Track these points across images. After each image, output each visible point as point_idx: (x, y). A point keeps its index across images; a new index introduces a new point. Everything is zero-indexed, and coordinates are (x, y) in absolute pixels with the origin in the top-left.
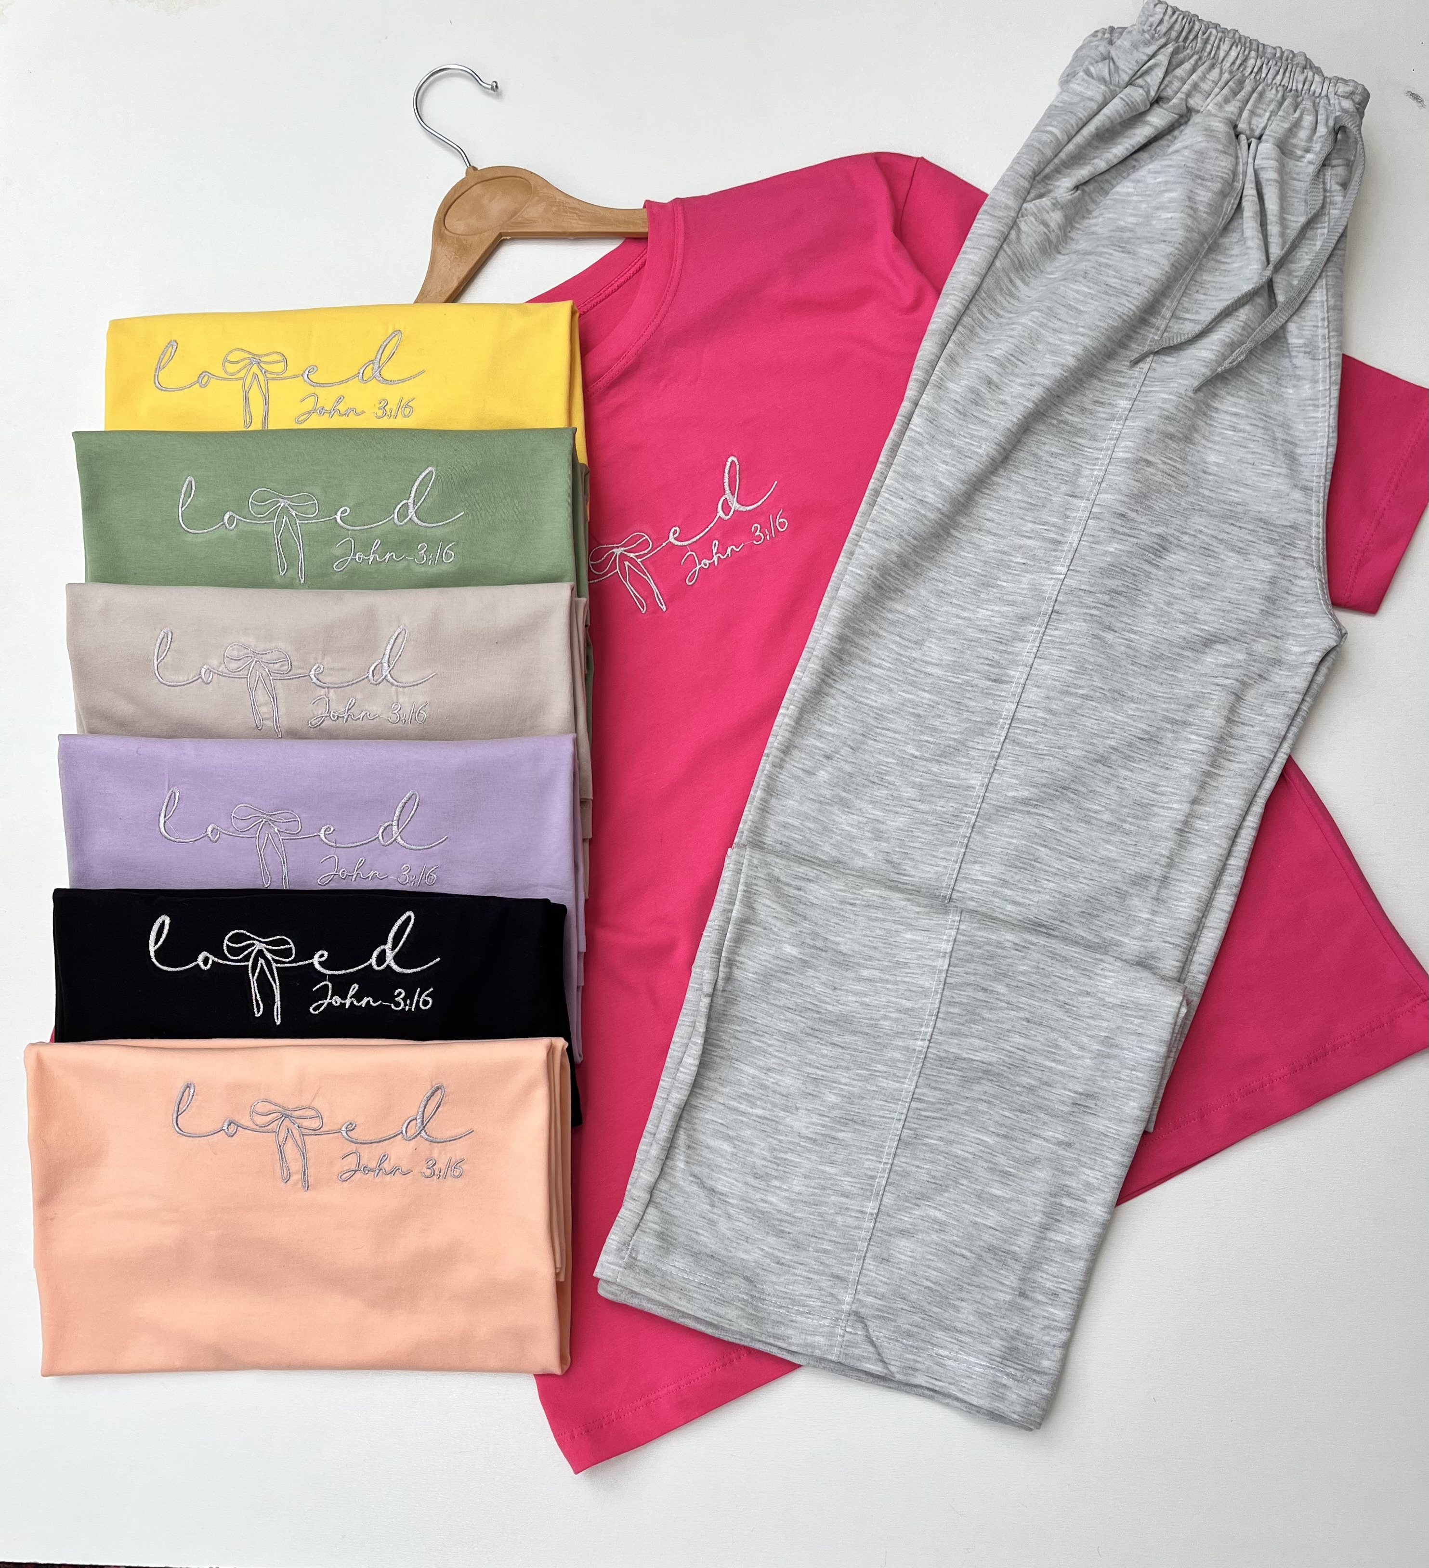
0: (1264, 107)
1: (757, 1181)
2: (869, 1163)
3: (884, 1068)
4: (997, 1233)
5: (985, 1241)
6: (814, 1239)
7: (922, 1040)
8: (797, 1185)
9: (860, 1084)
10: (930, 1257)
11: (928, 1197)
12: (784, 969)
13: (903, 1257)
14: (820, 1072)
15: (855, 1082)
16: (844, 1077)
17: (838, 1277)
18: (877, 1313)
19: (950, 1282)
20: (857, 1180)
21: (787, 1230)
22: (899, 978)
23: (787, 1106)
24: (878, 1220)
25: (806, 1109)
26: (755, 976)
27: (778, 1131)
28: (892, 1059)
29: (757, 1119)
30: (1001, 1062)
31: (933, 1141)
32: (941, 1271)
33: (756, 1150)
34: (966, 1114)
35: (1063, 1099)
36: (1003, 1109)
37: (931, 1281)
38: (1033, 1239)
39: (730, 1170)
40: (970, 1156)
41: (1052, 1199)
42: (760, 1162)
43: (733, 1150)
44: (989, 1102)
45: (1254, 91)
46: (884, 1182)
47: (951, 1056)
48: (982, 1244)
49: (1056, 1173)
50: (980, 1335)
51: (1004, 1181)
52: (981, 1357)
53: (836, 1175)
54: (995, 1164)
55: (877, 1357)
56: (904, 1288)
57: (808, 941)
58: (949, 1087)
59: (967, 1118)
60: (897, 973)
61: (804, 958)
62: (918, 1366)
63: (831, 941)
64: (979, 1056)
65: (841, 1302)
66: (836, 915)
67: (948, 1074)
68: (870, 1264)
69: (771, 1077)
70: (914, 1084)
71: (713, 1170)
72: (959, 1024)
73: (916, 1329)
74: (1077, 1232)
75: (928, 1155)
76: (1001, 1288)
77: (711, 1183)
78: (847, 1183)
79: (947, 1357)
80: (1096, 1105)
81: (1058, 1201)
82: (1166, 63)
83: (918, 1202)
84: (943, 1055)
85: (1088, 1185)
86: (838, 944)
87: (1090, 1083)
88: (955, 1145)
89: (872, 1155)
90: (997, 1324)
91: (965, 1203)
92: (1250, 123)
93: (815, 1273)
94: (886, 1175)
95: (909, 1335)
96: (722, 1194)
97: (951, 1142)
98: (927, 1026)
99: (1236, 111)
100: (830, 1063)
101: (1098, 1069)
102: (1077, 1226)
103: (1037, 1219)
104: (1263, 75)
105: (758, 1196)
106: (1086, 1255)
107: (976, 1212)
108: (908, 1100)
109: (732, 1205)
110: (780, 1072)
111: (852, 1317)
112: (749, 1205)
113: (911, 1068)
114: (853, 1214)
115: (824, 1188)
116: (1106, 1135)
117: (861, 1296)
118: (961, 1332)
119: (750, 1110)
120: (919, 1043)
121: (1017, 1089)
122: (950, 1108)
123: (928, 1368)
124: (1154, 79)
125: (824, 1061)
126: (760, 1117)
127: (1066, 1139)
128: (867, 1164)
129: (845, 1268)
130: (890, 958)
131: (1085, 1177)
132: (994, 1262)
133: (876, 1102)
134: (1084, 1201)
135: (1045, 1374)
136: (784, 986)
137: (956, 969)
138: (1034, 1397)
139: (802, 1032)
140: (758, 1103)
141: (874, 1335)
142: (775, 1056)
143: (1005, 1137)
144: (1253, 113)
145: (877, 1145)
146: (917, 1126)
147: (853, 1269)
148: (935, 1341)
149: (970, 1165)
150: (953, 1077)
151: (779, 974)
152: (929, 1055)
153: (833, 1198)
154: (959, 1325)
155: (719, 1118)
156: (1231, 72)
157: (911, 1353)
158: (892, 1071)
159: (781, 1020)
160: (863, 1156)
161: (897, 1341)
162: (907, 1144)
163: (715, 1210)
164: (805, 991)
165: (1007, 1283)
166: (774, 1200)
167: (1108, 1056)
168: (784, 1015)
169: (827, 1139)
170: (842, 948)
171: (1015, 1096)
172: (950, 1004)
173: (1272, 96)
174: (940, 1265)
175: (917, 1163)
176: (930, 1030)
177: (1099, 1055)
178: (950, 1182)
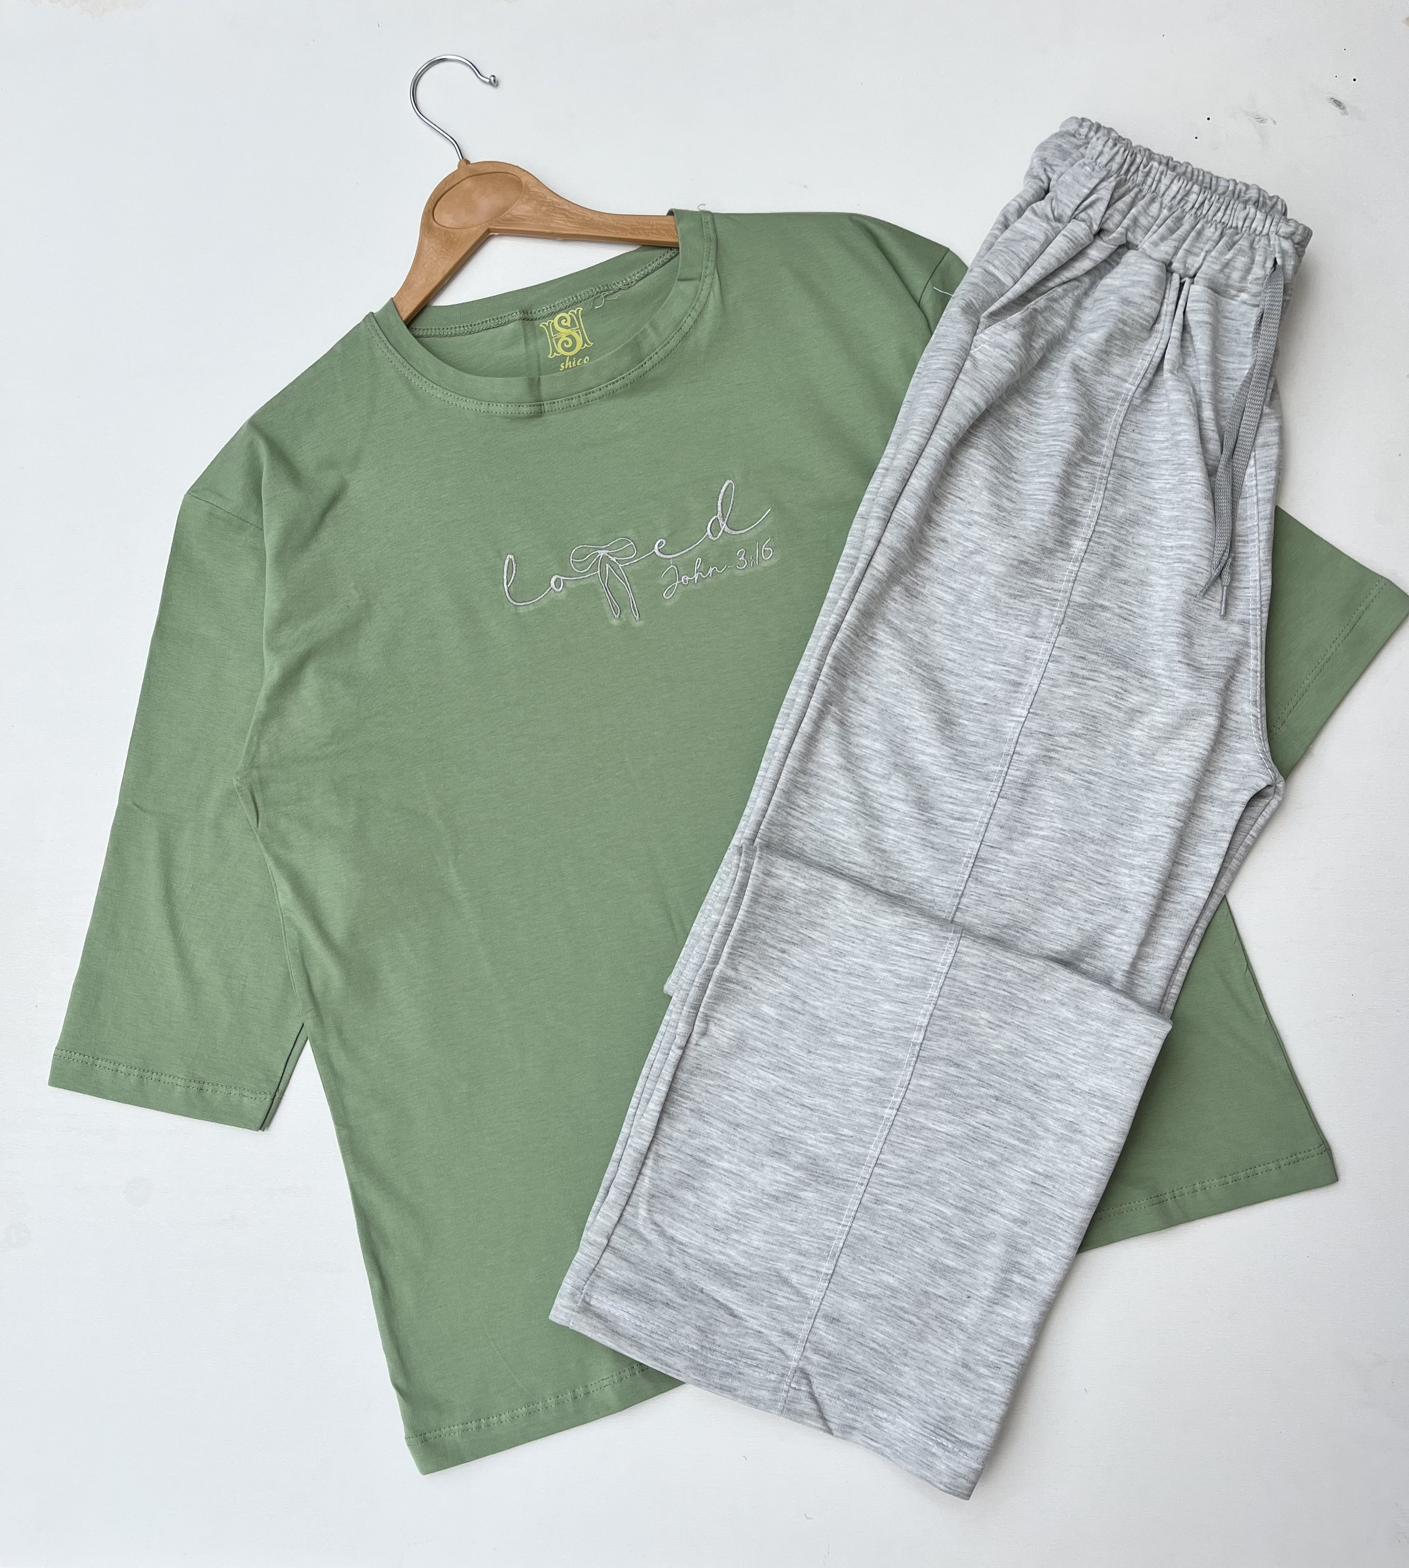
0: (1201, 245)
1: (717, 1233)
2: (829, 1225)
3: (851, 1133)
4: (946, 1302)
5: (933, 1310)
6: (767, 1294)
7: (890, 1108)
8: (756, 1240)
9: (826, 1146)
10: (879, 1321)
11: (883, 1263)
12: (761, 1030)
13: (853, 1319)
14: (787, 1132)
15: (821, 1145)
16: (811, 1138)
17: (788, 1334)
18: (822, 1371)
19: (895, 1346)
20: (815, 1240)
21: (743, 1283)
22: (873, 1048)
23: (753, 1162)
24: (832, 1280)
25: (772, 1167)
26: (732, 1034)
27: (742, 1187)
28: (861, 1125)
29: (722, 1172)
30: (965, 1136)
31: (892, 1208)
32: (889, 1335)
33: (718, 1202)
34: (927, 1183)
35: (1022, 1177)
36: (963, 1182)
37: (878, 1344)
38: (980, 1311)
39: (691, 1221)
40: (927, 1226)
41: (1003, 1276)
42: (721, 1215)
43: (696, 1200)
44: (950, 1174)
45: (1193, 228)
46: (841, 1245)
47: (916, 1125)
48: (930, 1311)
49: (1010, 1250)
50: (919, 1401)
51: (958, 1253)
52: (916, 1423)
53: (795, 1233)
54: (950, 1235)
55: (818, 1413)
56: (851, 1349)
57: (787, 1003)
58: (913, 1155)
59: (928, 1187)
60: (871, 1042)
61: (780, 1019)
62: (857, 1425)
63: (809, 1005)
64: (944, 1128)
65: (788, 1358)
66: (819, 980)
67: (914, 1143)
68: (820, 1324)
69: (739, 1133)
70: (879, 1150)
71: (674, 1220)
72: (928, 1097)
73: (857, 1390)
74: (1024, 1309)
75: (887, 1221)
76: (945, 1356)
77: (671, 1232)
78: (805, 1243)
79: (885, 1419)
80: (1054, 1187)
81: (1009, 1277)
82: (1108, 197)
83: (872, 1266)
84: (910, 1123)
85: (1039, 1263)
86: (816, 1008)
87: (1051, 1164)
88: (913, 1214)
89: (831, 1216)
90: (936, 1392)
91: (918, 1271)
92: (1185, 263)
93: (766, 1327)
94: (844, 1237)
95: (851, 1394)
96: (682, 1244)
97: (910, 1211)
98: (896, 1096)
99: (1171, 251)
100: (798, 1124)
101: (1060, 1152)
102: (1024, 1302)
103: (986, 1293)
104: (1204, 212)
105: (717, 1248)
106: (1030, 1332)
107: (928, 1281)
108: (872, 1165)
109: (690, 1255)
110: (748, 1128)
111: (798, 1374)
112: (707, 1256)
113: (878, 1134)
114: (809, 1273)
115: (782, 1245)
116: (1061, 1218)
117: (809, 1354)
118: (900, 1395)
119: (717, 1163)
120: (887, 1111)
121: (979, 1162)
122: (912, 1177)
123: (866, 1428)
124: (1096, 213)
125: (793, 1121)
126: (726, 1171)
127: (1023, 1218)
128: (827, 1225)
129: (796, 1325)
130: (867, 1027)
131: (1037, 1256)
132: (940, 1330)
133: (840, 1165)
134: (1034, 1279)
135: (978, 1448)
136: (759, 1045)
137: (929, 1043)
138: (962, 1470)
139: (773, 1091)
140: (726, 1156)
141: (817, 1391)
142: (745, 1113)
143: (964, 1210)
144: (1189, 252)
145: (838, 1207)
146: (877, 1192)
147: (805, 1326)
148: (875, 1402)
149: (926, 1234)
150: (917, 1146)
151: (755, 1033)
152: (896, 1123)
153: (790, 1255)
154: (900, 1389)
155: (686, 1169)
156: (1170, 209)
157: (852, 1412)
158: (858, 1136)
159: (753, 1077)
160: (824, 1217)
161: (839, 1399)
162: (866, 1208)
163: (673, 1259)
164: (780, 1051)
165: (951, 1352)
166: (732, 1253)
167: (1071, 1141)
168: (757, 1073)
169: (790, 1197)
170: (820, 1013)
171: (976, 1170)
172: (921, 1076)
173: (1209, 234)
174: (888, 1329)
175: (875, 1228)
176: (899, 1100)
177: (1061, 1138)
178: (905, 1250)
